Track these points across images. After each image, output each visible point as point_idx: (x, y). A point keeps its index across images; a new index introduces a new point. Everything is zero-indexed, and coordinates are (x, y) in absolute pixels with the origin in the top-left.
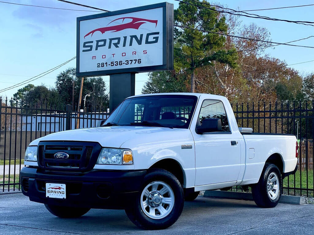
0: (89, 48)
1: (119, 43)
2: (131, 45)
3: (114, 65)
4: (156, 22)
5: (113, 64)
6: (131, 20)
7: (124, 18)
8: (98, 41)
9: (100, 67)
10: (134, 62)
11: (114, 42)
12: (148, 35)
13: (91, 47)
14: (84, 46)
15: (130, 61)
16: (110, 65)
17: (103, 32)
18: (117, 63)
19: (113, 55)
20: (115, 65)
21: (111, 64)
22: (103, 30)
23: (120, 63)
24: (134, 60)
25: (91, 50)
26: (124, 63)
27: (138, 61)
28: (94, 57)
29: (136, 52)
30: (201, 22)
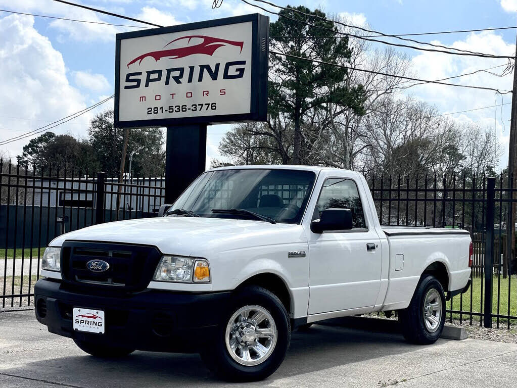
0: (135, 83)
1: (181, 76)
2: (200, 79)
3: (174, 111)
4: (240, 44)
5: (173, 109)
6: (201, 41)
7: (190, 37)
8: (149, 73)
9: (151, 113)
10: (205, 107)
11: (174, 74)
12: (228, 65)
13: (139, 81)
14: (128, 80)
15: (199, 105)
16: (167, 111)
17: (157, 59)
18: (179, 109)
19: (173, 94)
20: (176, 111)
21: (169, 109)
22: (157, 55)
23: (182, 109)
24: (206, 104)
25: (138, 86)
26: (190, 109)
27: (212, 106)
28: (143, 98)
29: (208, 91)
30: (311, 44)
